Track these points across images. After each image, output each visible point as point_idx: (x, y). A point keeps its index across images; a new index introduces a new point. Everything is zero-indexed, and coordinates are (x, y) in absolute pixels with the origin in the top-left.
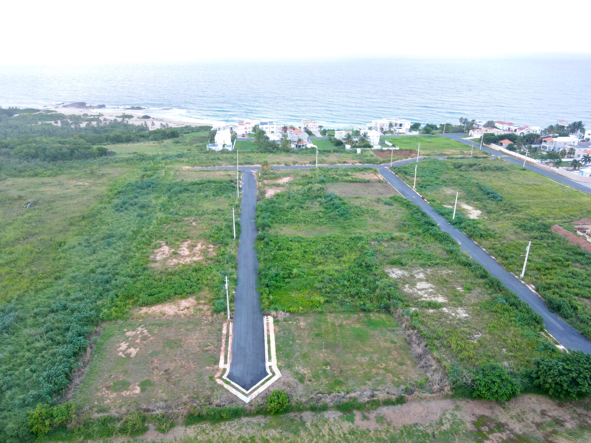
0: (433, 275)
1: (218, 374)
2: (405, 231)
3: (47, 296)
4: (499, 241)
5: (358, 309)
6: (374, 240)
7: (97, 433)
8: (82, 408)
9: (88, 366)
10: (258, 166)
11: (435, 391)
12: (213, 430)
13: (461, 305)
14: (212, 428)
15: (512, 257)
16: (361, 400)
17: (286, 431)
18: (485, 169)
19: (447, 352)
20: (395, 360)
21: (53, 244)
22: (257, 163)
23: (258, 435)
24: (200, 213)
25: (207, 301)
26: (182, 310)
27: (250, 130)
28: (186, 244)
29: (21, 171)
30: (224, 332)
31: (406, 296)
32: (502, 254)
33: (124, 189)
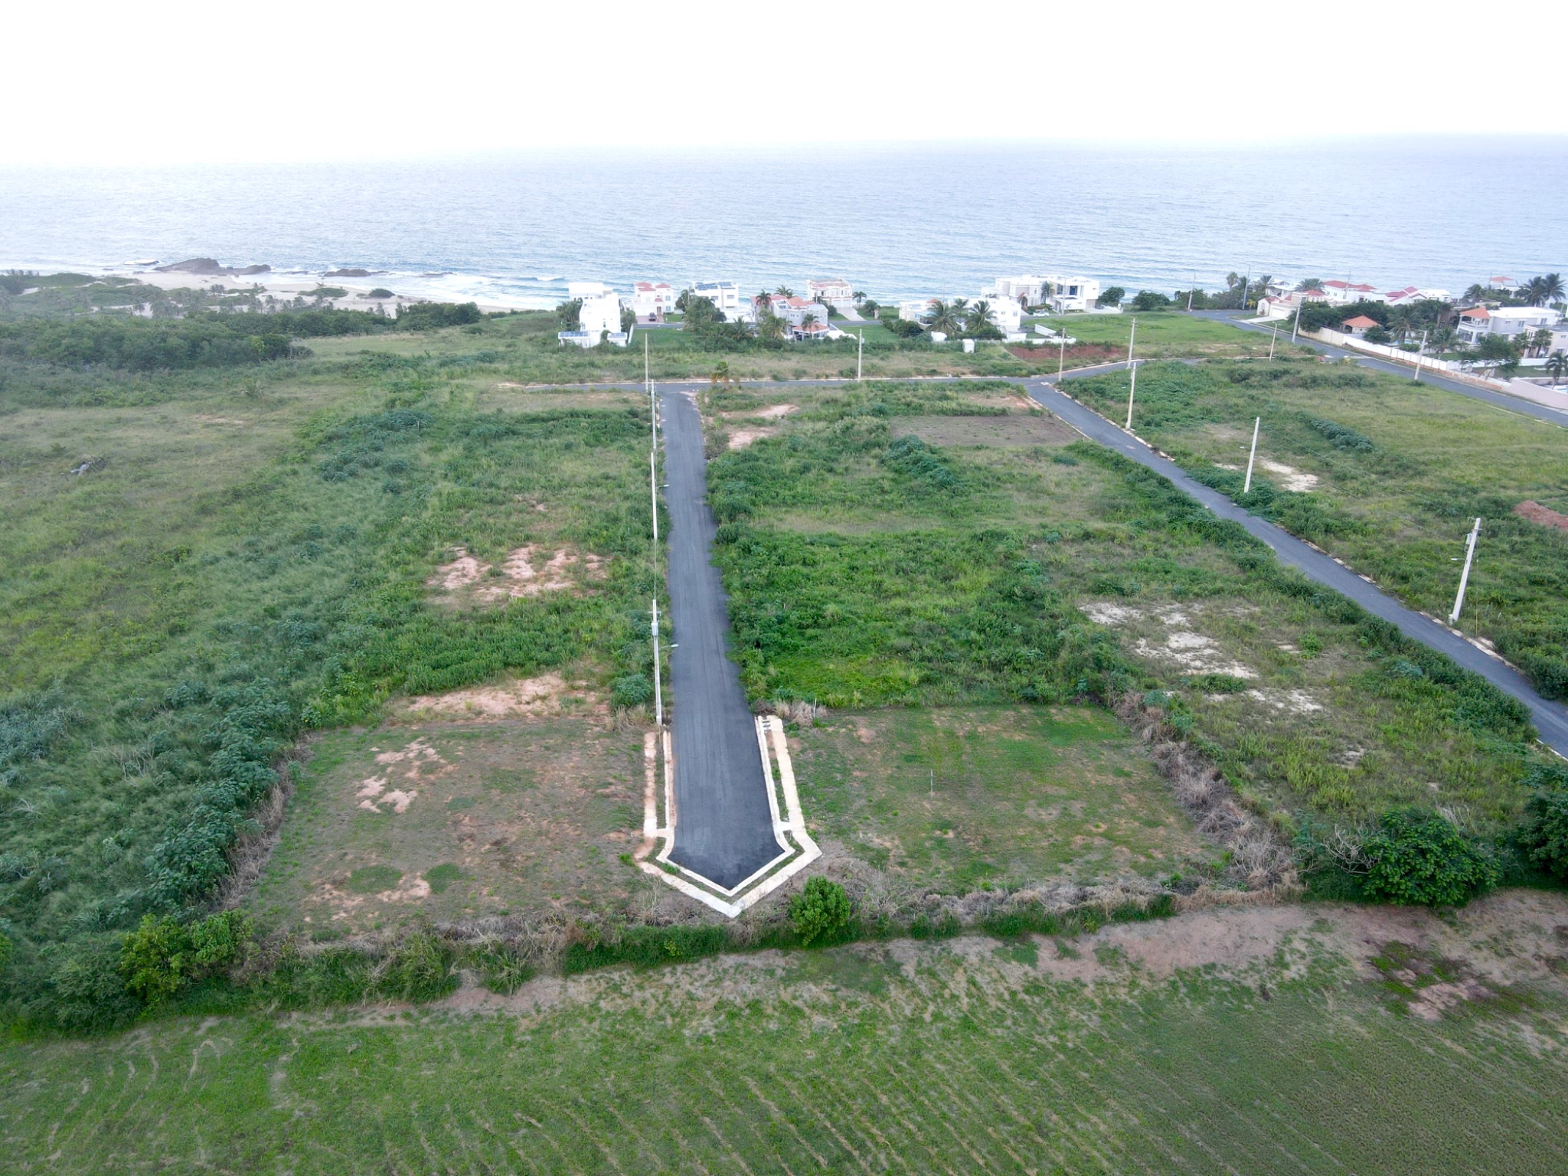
0: (1209, 617)
1: (644, 852)
2: (1122, 520)
3: (150, 672)
4: (1379, 542)
5: (1015, 697)
6: (1036, 540)
7: (319, 991)
8: (271, 931)
9: (278, 833)
10: (700, 381)
11: (1256, 882)
12: (641, 987)
13: (1299, 684)
14: (638, 981)
15: (1420, 575)
16: (1051, 908)
17: (846, 986)
18: (1314, 382)
19: (1278, 791)
20: (1133, 814)
21: (157, 556)
22: (699, 375)
23: (771, 996)
24: (556, 482)
25: (594, 682)
26: (528, 703)
27: (670, 305)
28: (523, 552)
29: (57, 392)
30: (650, 752)
31: (1142, 665)
32: (1391, 568)
33: (343, 430)
